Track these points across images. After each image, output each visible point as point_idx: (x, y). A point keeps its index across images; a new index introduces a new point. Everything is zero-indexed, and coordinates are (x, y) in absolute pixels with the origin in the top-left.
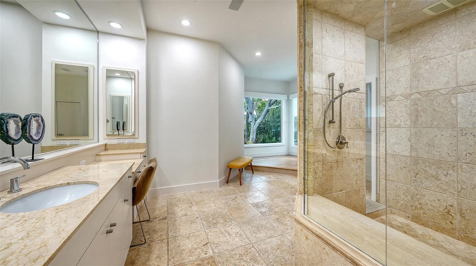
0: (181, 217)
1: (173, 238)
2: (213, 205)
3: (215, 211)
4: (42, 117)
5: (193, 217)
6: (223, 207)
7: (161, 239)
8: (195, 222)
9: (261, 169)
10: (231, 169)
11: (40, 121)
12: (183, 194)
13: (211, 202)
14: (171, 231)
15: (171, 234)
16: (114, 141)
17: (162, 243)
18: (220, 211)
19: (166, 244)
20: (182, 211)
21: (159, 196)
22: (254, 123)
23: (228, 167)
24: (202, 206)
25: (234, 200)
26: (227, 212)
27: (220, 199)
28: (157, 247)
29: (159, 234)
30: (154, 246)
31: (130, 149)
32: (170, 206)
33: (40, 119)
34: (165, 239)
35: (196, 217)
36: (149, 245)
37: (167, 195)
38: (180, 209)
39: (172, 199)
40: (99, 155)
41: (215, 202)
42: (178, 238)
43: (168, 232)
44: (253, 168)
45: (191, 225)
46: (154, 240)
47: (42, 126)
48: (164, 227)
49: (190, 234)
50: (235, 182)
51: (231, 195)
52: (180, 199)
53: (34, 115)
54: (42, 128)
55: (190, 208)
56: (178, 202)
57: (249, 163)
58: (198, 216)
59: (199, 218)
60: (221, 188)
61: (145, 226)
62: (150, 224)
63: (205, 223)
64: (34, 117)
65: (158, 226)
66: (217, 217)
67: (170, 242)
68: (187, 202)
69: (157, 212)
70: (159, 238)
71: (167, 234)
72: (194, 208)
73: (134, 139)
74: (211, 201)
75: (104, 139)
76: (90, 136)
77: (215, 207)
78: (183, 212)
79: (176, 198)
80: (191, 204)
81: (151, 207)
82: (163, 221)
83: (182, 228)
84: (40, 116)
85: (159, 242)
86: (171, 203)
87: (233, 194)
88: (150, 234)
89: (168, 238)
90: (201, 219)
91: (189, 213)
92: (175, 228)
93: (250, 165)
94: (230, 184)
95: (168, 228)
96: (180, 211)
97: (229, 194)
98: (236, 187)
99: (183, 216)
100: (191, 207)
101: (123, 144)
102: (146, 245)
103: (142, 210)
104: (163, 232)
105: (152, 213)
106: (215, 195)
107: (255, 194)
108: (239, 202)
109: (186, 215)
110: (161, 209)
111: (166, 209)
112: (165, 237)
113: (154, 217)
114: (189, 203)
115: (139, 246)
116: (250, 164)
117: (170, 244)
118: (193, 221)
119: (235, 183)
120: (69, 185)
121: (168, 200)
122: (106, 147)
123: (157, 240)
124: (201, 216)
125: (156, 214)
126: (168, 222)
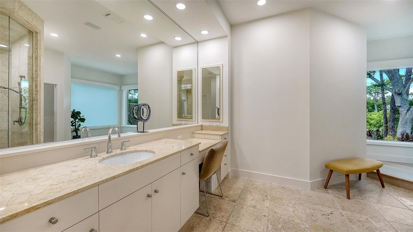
0: (249, 207)
1: (231, 225)
2: (291, 209)
3: (290, 218)
4: (148, 106)
5: (261, 212)
6: (303, 218)
7: (221, 220)
8: (260, 220)
9: (400, 183)
10: (331, 171)
11: (147, 108)
12: (262, 183)
13: (290, 205)
14: (233, 216)
15: (231, 219)
16: (206, 123)
17: (220, 225)
18: (298, 221)
19: (222, 228)
20: (253, 201)
21: (241, 178)
22: (406, 109)
23: (327, 166)
24: (277, 205)
25: (327, 217)
26: (307, 228)
27: (305, 205)
28: (214, 226)
29: (223, 214)
30: (213, 223)
31: (217, 131)
32: (245, 190)
33: (147, 106)
34: (224, 222)
35: (264, 214)
36: (210, 220)
37: (247, 178)
38: (252, 198)
39: (250, 184)
40: (194, 133)
41: (296, 207)
42: (236, 228)
43: (229, 216)
44: (383, 179)
45: (254, 220)
46: (216, 217)
47: (149, 111)
48: (230, 210)
49: (248, 230)
50: (339, 190)
51: (326, 207)
52: (258, 187)
53: (143, 104)
54: (149, 112)
55: (262, 201)
56: (254, 190)
57: (374, 168)
58: (267, 215)
59: (267, 218)
60: (312, 192)
61: (216, 201)
62: (221, 201)
63: (270, 227)
64: (143, 105)
65: (225, 205)
66: (289, 228)
67: (227, 228)
68: (263, 193)
69: (231, 192)
70: (220, 218)
71: (228, 219)
72: (267, 204)
73: (220, 123)
74: (290, 203)
75: (201, 121)
76: (193, 119)
77: (293, 213)
78: (253, 203)
79: (254, 184)
80: (266, 197)
81: (229, 185)
82: (231, 202)
83: (244, 220)
84: (147, 105)
85: (219, 221)
86: (247, 188)
87: (329, 207)
88: (216, 210)
89: (226, 223)
90: (268, 219)
91: (258, 207)
92: (237, 215)
93: (375, 173)
94: (330, 191)
95: (232, 212)
96: (250, 200)
97: (321, 204)
98: (339, 198)
99: (251, 207)
100: (264, 201)
101: (212, 126)
102: (208, 219)
103: (222, 185)
104: (226, 213)
105: (227, 191)
106: (299, 198)
107: (373, 222)
108: (334, 223)
109: (255, 207)
110: (236, 190)
111: (240, 192)
112: (225, 220)
113: (227, 196)
114: (264, 196)
115: (203, 216)
116: (375, 171)
117: (225, 229)
118: (259, 217)
119: (338, 192)
120: (146, 151)
121: (246, 184)
122: (202, 128)
123: (218, 219)
124: (270, 217)
125: (230, 193)
126: (235, 206)
